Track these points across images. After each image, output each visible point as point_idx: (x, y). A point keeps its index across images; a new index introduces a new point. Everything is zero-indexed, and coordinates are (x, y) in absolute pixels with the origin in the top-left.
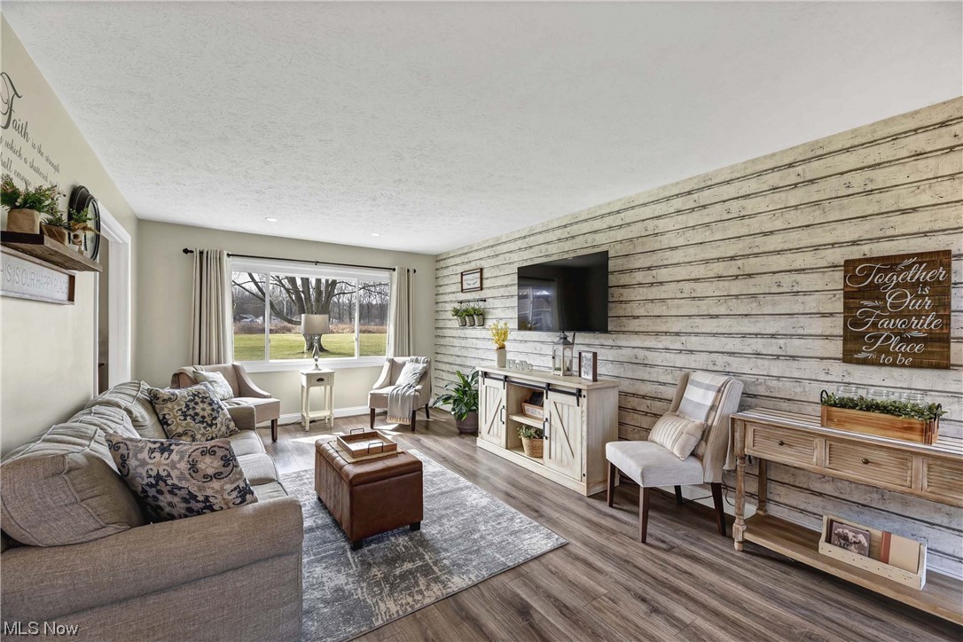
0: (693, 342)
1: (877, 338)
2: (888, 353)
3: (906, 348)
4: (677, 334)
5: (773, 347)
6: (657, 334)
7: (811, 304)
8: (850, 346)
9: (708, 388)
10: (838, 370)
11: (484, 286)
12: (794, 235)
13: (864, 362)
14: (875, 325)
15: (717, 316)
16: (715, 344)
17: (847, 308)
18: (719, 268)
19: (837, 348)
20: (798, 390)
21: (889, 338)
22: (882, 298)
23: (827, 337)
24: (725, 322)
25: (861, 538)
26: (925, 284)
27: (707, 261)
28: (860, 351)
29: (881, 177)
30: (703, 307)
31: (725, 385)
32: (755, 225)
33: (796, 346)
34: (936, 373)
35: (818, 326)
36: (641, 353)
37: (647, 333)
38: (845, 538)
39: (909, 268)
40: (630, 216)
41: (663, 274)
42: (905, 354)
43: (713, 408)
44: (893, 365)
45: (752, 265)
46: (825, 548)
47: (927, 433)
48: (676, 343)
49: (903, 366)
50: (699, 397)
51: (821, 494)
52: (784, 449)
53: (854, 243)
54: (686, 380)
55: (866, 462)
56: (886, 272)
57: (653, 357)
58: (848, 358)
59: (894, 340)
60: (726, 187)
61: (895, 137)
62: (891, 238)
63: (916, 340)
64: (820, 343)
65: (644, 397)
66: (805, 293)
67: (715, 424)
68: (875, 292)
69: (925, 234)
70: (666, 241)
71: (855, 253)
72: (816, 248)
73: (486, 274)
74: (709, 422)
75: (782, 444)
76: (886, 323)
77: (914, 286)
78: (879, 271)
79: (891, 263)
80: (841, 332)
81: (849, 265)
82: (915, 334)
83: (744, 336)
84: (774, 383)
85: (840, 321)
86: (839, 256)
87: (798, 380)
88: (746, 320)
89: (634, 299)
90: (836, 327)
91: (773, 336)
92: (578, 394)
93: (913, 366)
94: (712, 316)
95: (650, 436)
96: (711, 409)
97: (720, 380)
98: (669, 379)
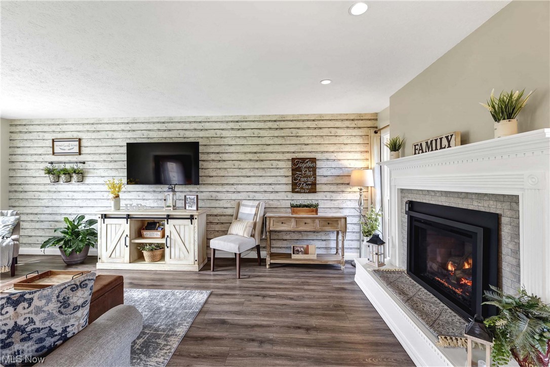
0: (240, 188)
1: (300, 184)
2: (303, 189)
3: (307, 187)
4: (232, 184)
5: (270, 188)
6: (223, 184)
7: (282, 172)
8: (294, 187)
9: (252, 206)
10: (290, 195)
11: (82, 152)
12: (277, 147)
13: (297, 192)
14: (300, 180)
15: (250, 176)
16: (250, 188)
17: (292, 174)
18: (250, 156)
19: (289, 188)
20: (279, 204)
21: (303, 184)
22: (301, 171)
23: (287, 184)
24: (253, 179)
25: (302, 249)
26: (311, 167)
27: (245, 153)
28: (296, 189)
29: (301, 132)
30: (244, 172)
31: (259, 204)
32: (264, 141)
33: (277, 188)
34: (313, 194)
35: (284, 180)
36: (214, 195)
37: (217, 184)
38: (298, 251)
39: (307, 162)
40: (207, 126)
41: (225, 157)
42: (307, 189)
43: (256, 214)
44: (304, 193)
45: (263, 156)
46: (294, 256)
47: (316, 212)
48: (232, 189)
49: (307, 193)
50: (249, 211)
51: (286, 240)
52: (283, 225)
53: (294, 152)
54: (239, 205)
55: (306, 223)
56: (302, 163)
57: (220, 196)
58: (293, 191)
59: (305, 184)
60: (252, 123)
61: (303, 121)
62: (303, 152)
63: (309, 184)
64: (285, 186)
65: (216, 215)
66: (281, 168)
67: (257, 221)
68: (299, 169)
69: (310, 152)
70: (226, 141)
71: (295, 156)
72: (283, 153)
73: (84, 143)
74: (255, 220)
75: (282, 223)
76: (303, 179)
77: (309, 168)
78: (301, 162)
79: (303, 160)
80: (291, 183)
81: (293, 159)
82: (309, 183)
83: (260, 184)
84: (271, 202)
85: (290, 178)
86: (290, 156)
87: (278, 200)
88: (261, 178)
89: (208, 166)
90: (289, 180)
91: (270, 184)
92: (192, 218)
93: (309, 192)
94: (248, 177)
95: (229, 232)
96: (255, 215)
97: (256, 203)
98: (229, 205)
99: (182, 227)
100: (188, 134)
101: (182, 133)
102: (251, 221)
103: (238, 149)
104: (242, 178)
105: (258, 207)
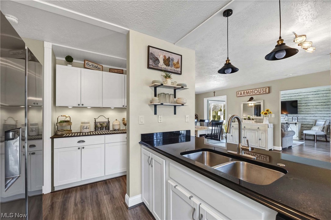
0: (316, 115)
4: (313, 114)
6: (308, 114)
9: (323, 121)
15: (321, 111)
16: (322, 115)
18: (322, 104)
24: (323, 112)
27: (319, 103)
30: (319, 110)
36: (304, 117)
37: (306, 114)
40: (301, 94)
41: (309, 104)
48: (313, 115)
50: (321, 123)
54: (316, 121)
57: (307, 118)
60: (322, 92)
65: (305, 124)
70: (309, 99)
74: (324, 126)
83: (327, 114)
88: (328, 112)
89: (301, 108)
92: (296, 124)
94: (320, 111)
95: (311, 129)
96: (324, 124)
97: (325, 120)
98: (311, 121)
99: (292, 127)
100: (292, 98)
101: (290, 98)
102: (322, 126)
103: (316, 101)
104: (317, 112)
105: (325, 122)
